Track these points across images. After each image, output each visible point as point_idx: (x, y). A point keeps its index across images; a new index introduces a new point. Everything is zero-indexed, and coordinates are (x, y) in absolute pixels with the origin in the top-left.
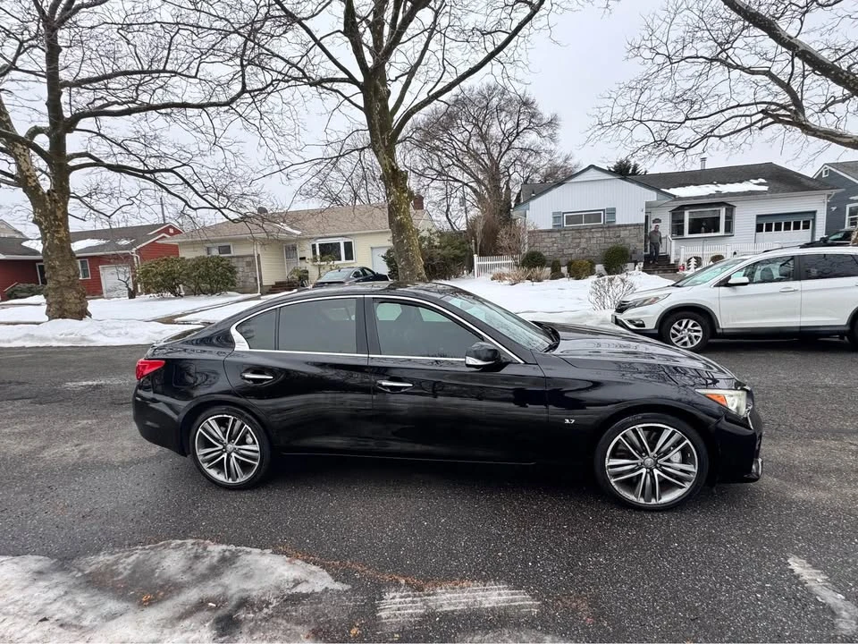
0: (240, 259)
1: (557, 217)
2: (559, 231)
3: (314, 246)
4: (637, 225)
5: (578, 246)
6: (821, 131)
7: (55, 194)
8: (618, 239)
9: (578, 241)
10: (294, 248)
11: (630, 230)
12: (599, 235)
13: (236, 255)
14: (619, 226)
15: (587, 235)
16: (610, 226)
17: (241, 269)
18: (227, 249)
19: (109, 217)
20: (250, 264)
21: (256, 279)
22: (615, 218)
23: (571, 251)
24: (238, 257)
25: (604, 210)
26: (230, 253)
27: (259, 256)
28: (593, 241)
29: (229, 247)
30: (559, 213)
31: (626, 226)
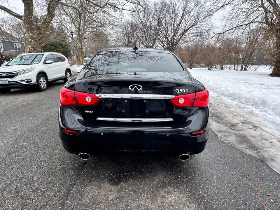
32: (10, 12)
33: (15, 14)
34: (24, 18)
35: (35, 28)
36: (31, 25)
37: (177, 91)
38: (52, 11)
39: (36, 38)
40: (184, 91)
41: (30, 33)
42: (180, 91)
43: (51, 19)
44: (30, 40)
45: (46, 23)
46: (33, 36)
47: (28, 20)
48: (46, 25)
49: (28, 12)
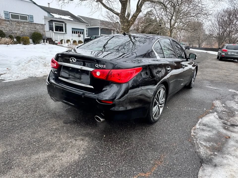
1: (6, 14)
2: (8, 21)
4: (42, 24)
5: (19, 30)
6: (109, 8)
8: (36, 29)
9: (18, 27)
11: (40, 26)
12: (28, 26)
14: (35, 24)
15: (22, 25)
16: (31, 23)
22: (33, 20)
23: (16, 32)
25: (28, 15)
28: (26, 28)
30: (8, 12)
31: (38, 24)
32: (113, 11)
33: (116, 13)
34: (120, 15)
35: (126, 21)
36: (124, 20)
37: (97, 65)
38: (140, 7)
39: (125, 29)
40: (102, 67)
41: (122, 25)
42: (99, 66)
43: (138, 14)
44: (121, 30)
45: (134, 17)
46: (123, 28)
47: (122, 16)
48: (133, 18)
49: (123, 10)
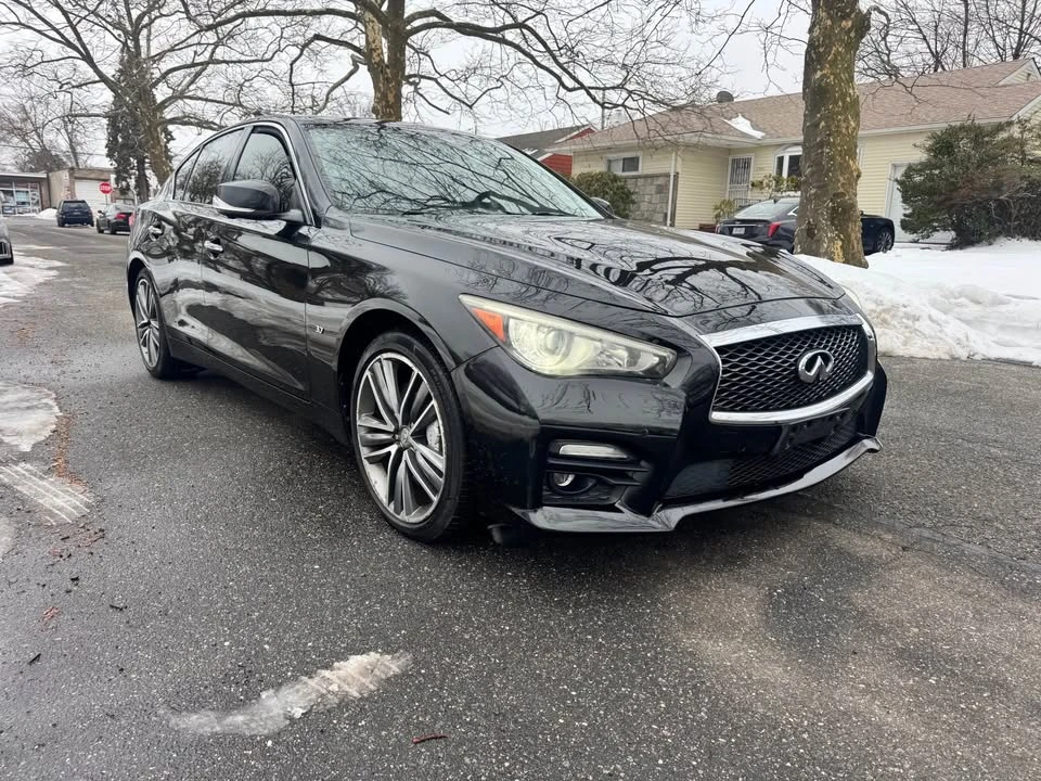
0: (649, 180)
3: (781, 160)
7: (388, 71)
10: (747, 164)
13: (646, 172)
17: (647, 198)
18: (631, 163)
19: (471, 107)
20: (662, 190)
21: (666, 215)
24: (646, 177)
26: (636, 169)
27: (676, 176)
29: (638, 159)
